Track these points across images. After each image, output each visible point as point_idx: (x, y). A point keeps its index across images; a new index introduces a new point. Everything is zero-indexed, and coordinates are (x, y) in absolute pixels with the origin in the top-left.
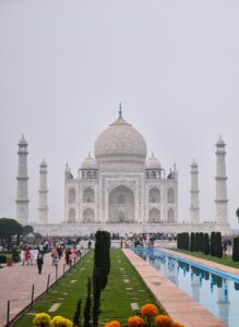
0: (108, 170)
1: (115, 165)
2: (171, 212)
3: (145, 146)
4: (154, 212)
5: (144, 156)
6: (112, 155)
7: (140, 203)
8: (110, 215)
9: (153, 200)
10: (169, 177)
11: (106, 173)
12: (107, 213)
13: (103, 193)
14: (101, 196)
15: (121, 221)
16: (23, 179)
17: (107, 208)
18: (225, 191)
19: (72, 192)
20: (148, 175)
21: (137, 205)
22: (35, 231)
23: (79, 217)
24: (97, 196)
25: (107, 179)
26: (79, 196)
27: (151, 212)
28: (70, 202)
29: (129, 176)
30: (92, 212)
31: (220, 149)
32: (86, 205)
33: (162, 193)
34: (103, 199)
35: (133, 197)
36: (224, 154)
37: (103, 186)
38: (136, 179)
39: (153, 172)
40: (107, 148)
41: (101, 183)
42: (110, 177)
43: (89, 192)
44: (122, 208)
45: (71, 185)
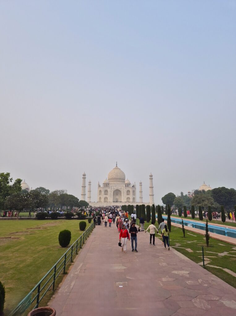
0: (113, 184)
1: (115, 182)
2: (134, 199)
3: (125, 176)
4: (128, 198)
5: (124, 179)
6: (114, 179)
7: (123, 195)
8: (113, 200)
9: (128, 195)
10: (133, 186)
11: (112, 185)
12: (112, 199)
13: (111, 192)
14: (110, 193)
15: (117, 202)
16: (84, 187)
17: (112, 197)
18: (153, 192)
19: (100, 191)
20: (126, 186)
21: (122, 196)
22: (90, 205)
23: (102, 200)
24: (109, 193)
25: (112, 187)
26: (103, 193)
27: (127, 198)
28: (99, 195)
29: (120, 186)
30: (107, 198)
31: (151, 177)
32: (105, 196)
33: (131, 192)
34: (111, 193)
35: (121, 193)
36: (152, 179)
37: (111, 189)
38: (122, 187)
39: (128, 185)
40: (113, 176)
41: (110, 188)
42: (113, 186)
43: (106, 192)
44: (117, 197)
45: (100, 189)
